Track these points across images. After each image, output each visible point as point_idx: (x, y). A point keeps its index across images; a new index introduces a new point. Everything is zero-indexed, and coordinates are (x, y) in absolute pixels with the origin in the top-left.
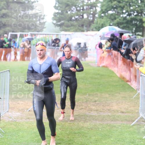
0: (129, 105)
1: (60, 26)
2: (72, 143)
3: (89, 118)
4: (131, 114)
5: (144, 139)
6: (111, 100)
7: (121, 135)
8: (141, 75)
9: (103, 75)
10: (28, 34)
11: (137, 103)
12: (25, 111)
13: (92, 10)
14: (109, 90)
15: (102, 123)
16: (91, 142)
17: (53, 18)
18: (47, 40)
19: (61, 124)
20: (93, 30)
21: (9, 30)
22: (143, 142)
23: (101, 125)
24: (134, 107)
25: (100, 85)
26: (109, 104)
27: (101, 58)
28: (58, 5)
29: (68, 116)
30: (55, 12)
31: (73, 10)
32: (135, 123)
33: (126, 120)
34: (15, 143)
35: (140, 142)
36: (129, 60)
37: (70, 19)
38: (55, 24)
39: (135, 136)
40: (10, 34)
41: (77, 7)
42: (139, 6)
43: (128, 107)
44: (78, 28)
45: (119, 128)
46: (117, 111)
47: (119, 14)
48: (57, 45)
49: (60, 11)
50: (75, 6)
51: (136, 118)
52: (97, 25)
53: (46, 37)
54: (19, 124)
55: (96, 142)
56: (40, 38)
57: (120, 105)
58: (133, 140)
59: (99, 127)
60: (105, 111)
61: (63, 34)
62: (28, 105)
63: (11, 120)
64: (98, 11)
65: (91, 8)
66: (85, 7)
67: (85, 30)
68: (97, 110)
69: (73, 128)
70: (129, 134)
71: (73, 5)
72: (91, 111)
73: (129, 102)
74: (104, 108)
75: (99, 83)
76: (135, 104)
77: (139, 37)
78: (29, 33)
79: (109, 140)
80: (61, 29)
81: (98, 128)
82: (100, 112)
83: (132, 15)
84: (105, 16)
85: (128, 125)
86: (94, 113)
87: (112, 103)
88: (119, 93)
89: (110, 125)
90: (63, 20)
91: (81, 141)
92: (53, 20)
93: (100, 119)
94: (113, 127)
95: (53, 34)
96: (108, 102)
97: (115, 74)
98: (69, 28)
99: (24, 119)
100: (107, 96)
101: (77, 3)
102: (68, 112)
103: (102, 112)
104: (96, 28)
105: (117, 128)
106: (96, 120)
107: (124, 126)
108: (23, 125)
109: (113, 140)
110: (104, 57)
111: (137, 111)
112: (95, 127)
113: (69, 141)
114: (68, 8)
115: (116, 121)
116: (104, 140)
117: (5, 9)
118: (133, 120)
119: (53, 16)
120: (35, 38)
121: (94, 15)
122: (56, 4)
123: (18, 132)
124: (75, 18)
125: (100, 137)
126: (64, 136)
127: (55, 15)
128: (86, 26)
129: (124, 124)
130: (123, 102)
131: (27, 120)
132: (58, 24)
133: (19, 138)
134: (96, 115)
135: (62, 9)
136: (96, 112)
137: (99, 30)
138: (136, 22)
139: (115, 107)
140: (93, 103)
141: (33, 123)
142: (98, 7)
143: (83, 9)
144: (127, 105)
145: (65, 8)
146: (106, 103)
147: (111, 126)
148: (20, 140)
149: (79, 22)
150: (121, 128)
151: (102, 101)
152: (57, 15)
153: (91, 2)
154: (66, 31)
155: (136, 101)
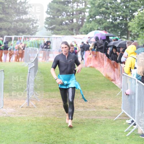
0: (113, 102)
1: (52, 29)
2: (60, 136)
3: (76, 114)
4: (115, 110)
5: (125, 132)
6: (97, 97)
7: (105, 128)
8: (123, 75)
9: (90, 75)
10: (22, 38)
11: (120, 100)
12: (18, 107)
13: (81, 15)
14: (95, 88)
15: (88, 118)
16: (77, 135)
17: (45, 22)
18: (40, 43)
19: (51, 119)
20: (81, 34)
21: (5, 33)
22: (124, 135)
23: (87, 119)
24: (117, 103)
25: (87, 84)
26: (94, 101)
27: (88, 59)
28: (50, 10)
29: (57, 112)
30: (47, 17)
31: (64, 15)
32: (118, 118)
33: (109, 115)
34: (9, 136)
35: (122, 135)
36: (113, 61)
37: (61, 24)
38: (47, 28)
39: (117, 130)
40: (5, 37)
41: (67, 12)
42: (124, 12)
43: (112, 104)
44: (68, 32)
45: (103, 123)
46: (102, 107)
47: (106, 18)
48: (49, 47)
49: (52, 16)
50: (66, 11)
51: (119, 113)
52: (86, 29)
53: (38, 40)
54: (13, 119)
55: (81, 135)
56: (33, 41)
57: (105, 102)
58: (116, 133)
59: (85, 121)
60: (91, 107)
61: (54, 37)
62: (21, 102)
63: (5, 115)
64: (86, 16)
65: (80, 14)
66: (75, 13)
67: (75, 34)
68: (83, 107)
69: (61, 123)
70: (112, 128)
71: (63, 10)
72: (79, 107)
73: (113, 99)
74: (89, 105)
75: (86, 82)
76: (119, 101)
77: (125, 40)
78: (23, 36)
79: (93, 133)
80: (53, 32)
81: (84, 123)
82: (86, 108)
83: (118, 19)
84: (93, 20)
85: (111, 120)
86: (81, 109)
87: (98, 100)
88: (105, 91)
89: (95, 119)
90: (54, 24)
91: (68, 134)
92: (45, 24)
93: (86, 114)
94: (97, 122)
95: (44, 37)
96: (93, 99)
97: (101, 74)
98: (60, 32)
99: (17, 114)
100: (94, 93)
101: (67, 9)
102: (57, 108)
103: (88, 108)
104: (84, 31)
105: (101, 122)
106: (82, 115)
107: (108, 120)
108: (16, 120)
109: (97, 133)
110: (91, 58)
111: (120, 107)
112: (82, 121)
113: (58, 134)
114: (60, 13)
115: (100, 116)
116: (89, 133)
117: (1, 14)
118: (116, 115)
119: (45, 21)
120: (28, 40)
121: (83, 19)
122: (48, 9)
123: (11, 126)
124: (65, 22)
125: (86, 131)
126: (53, 130)
127: (47, 19)
128: (76, 30)
129: (107, 119)
130: (107, 99)
131: (19, 115)
132: (50, 28)
133: (12, 132)
134: (83, 111)
135: (53, 14)
136: (83, 108)
137: (87, 34)
138: (121, 26)
139: (100, 104)
140: (80, 100)
141: (25, 118)
142: (87, 12)
143: (73, 15)
144: (111, 101)
145: (56, 13)
146: (92, 100)
147: (96, 121)
148: (13, 134)
149: (69, 26)
150: (105, 123)
151: (88, 98)
152: (49, 20)
153: (80, 8)
154: (57, 34)
155: (120, 98)
